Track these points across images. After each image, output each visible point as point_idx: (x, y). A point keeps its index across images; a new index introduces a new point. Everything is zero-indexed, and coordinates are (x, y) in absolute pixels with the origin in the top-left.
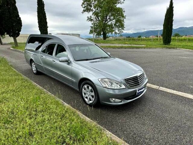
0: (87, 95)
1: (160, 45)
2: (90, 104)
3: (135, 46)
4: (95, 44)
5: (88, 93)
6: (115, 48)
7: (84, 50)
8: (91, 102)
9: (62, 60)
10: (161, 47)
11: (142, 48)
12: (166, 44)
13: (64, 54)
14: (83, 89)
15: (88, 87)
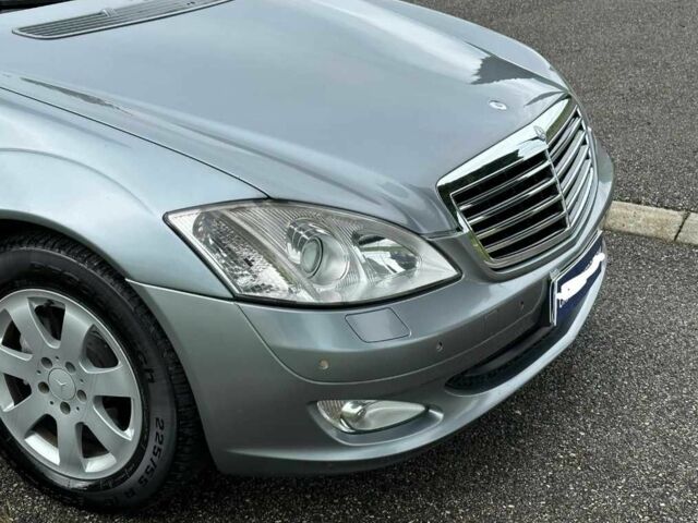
5: (59, 377)
8: (97, 466)
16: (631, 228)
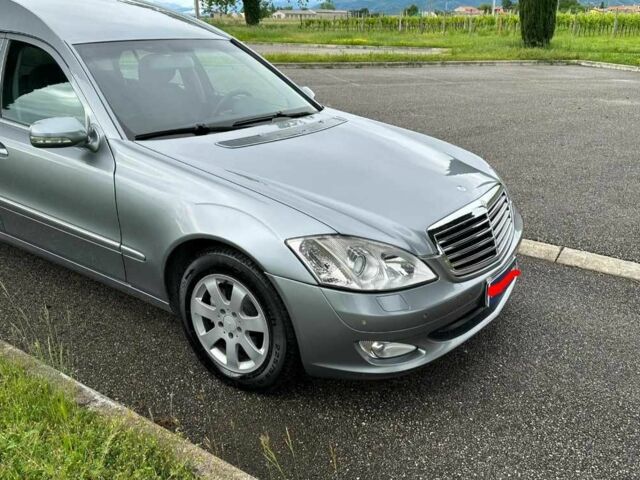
0: (219, 333)
1: (511, 46)
2: (245, 377)
3: (402, 52)
4: (232, 41)
5: (229, 320)
6: (311, 67)
7: (171, 72)
8: (246, 367)
9: (48, 137)
10: (516, 55)
11: (431, 61)
12: (534, 45)
13: (52, 98)
14: (197, 301)
15: (226, 289)
16: (532, 254)
